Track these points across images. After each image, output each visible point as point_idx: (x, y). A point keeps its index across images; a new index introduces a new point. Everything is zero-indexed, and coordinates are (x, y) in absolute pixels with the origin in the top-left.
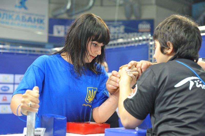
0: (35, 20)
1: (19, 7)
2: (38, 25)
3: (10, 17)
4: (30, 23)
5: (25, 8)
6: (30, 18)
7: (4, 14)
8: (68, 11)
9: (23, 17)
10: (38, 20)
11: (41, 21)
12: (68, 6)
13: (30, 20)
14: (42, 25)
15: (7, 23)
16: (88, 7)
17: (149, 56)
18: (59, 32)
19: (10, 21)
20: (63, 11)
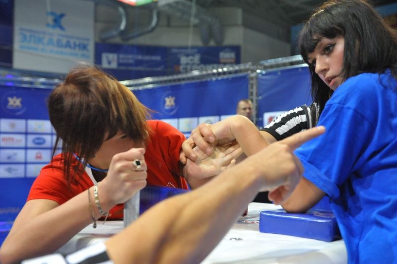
0: (75, 45)
1: (54, 27)
2: (80, 52)
3: (40, 40)
4: (68, 50)
5: (61, 28)
6: (68, 42)
7: (31, 36)
8: (122, 33)
9: (59, 41)
10: (79, 46)
11: (84, 47)
12: (123, 27)
13: (68, 45)
14: (85, 52)
15: (36, 49)
16: (150, 28)
17: (249, 93)
18: (109, 63)
19: (40, 46)
20: (115, 33)
